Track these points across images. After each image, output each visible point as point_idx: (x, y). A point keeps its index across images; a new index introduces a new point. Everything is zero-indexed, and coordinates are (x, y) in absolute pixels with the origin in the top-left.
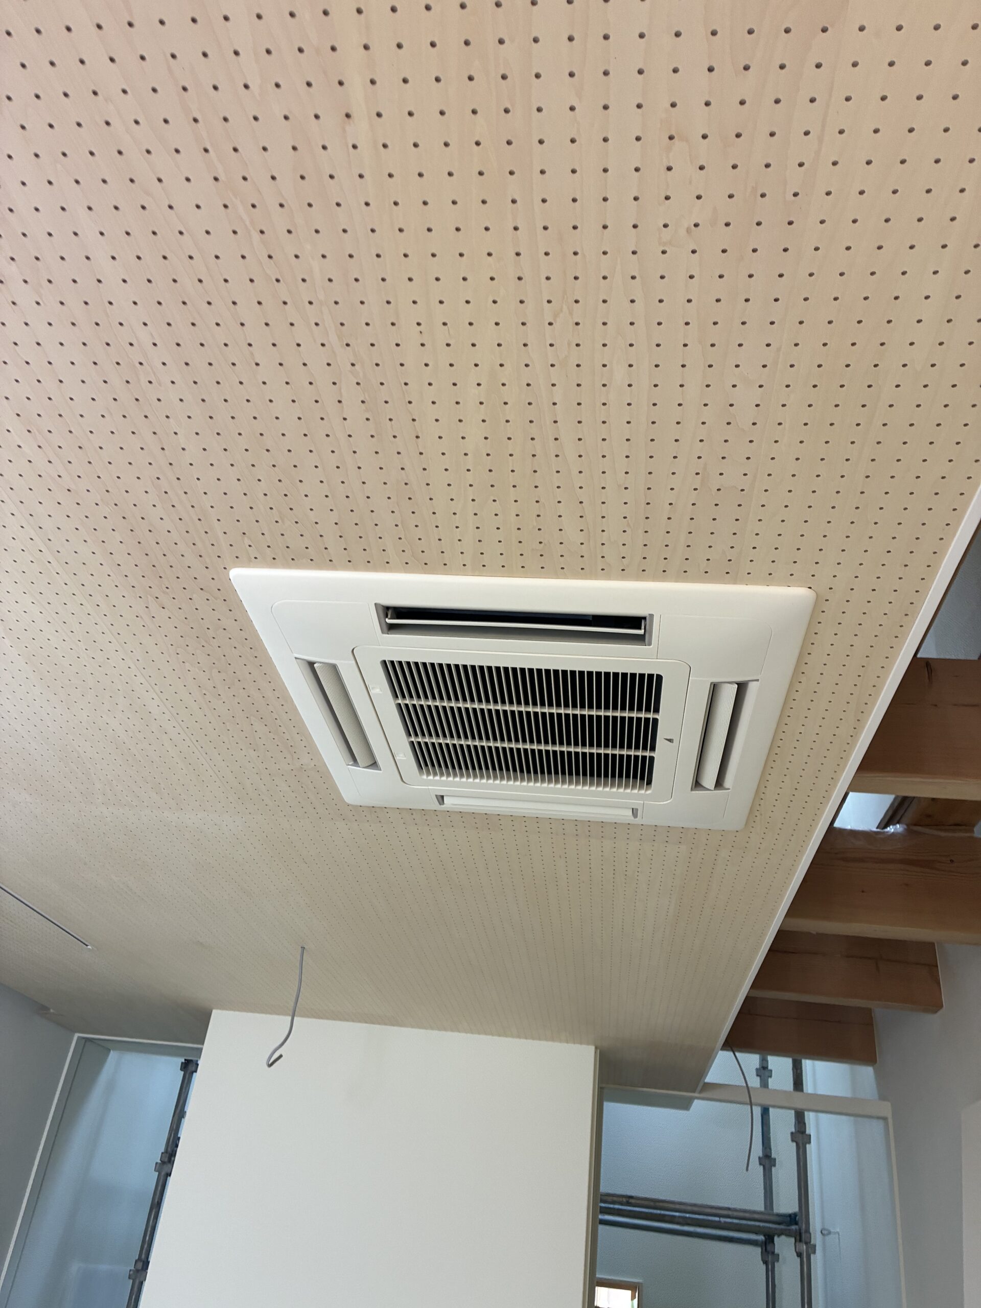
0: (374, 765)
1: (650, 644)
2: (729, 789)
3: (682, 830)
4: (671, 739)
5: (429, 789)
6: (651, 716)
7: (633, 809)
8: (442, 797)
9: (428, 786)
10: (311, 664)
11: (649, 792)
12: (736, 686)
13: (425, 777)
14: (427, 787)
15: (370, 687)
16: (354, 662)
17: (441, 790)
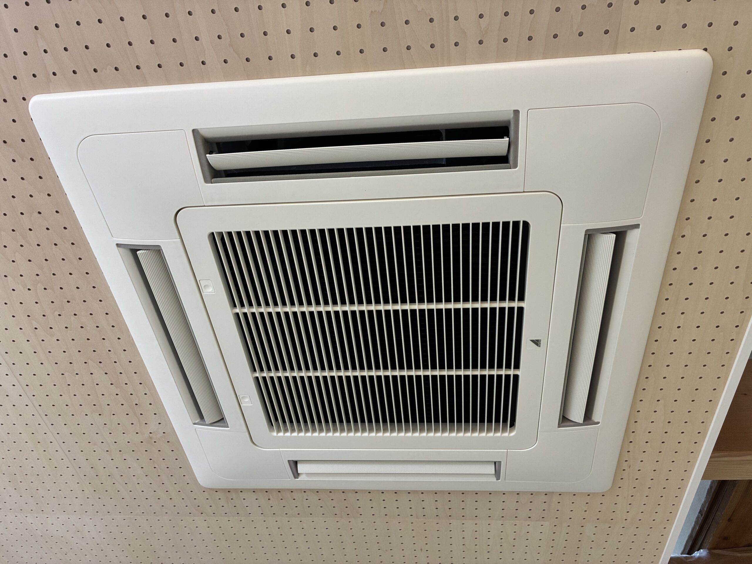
0: (221, 421)
1: (515, 166)
2: (598, 423)
3: (545, 498)
4: (538, 340)
5: (280, 451)
6: (515, 304)
7: (495, 463)
8: (296, 463)
9: (279, 448)
10: (134, 251)
11: (512, 434)
12: (614, 236)
13: (275, 434)
14: (278, 450)
15: (202, 284)
16: (179, 240)
17: (295, 453)
